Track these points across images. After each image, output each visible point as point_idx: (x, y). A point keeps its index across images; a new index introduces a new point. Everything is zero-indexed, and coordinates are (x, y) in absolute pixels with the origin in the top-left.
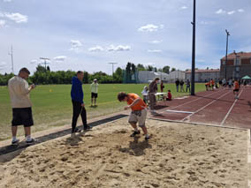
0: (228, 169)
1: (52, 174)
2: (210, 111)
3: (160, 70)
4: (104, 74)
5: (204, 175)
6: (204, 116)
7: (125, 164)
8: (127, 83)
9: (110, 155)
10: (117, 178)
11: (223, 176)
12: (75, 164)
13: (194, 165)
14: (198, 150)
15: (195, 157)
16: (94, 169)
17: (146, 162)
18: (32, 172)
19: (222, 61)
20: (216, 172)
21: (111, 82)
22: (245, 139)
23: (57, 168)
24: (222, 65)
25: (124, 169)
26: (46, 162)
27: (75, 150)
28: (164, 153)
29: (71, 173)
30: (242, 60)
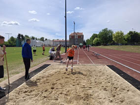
3: (39, 39)
19: (70, 36)
30: (78, 36)
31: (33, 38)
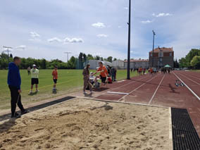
3: (105, 60)
4: (61, 62)
6: (136, 96)
8: (80, 69)
13: (125, 144)
14: (129, 129)
19: (150, 53)
21: (66, 68)
24: (150, 57)
28: (100, 133)
30: (164, 53)
31: (98, 58)
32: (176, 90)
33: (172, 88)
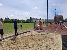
0: (56, 45)
1: (9, 48)
2: (51, 30)
3: (39, 19)
4: (24, 20)
5: (50, 47)
6: (50, 31)
7: (29, 45)
8: (30, 23)
9: (25, 42)
10: (27, 48)
11: (55, 47)
12: (15, 45)
13: (47, 44)
14: (48, 40)
15: (48, 42)
16: (21, 46)
17: (35, 44)
18: (3, 47)
19: (54, 17)
20: (53, 46)
22: (60, 37)
23: (10, 46)
25: (29, 46)
26: (7, 44)
27: (16, 41)
28: (40, 41)
29: (14, 47)
30: (59, 17)
31: (36, 19)
32: (63, 30)
33: (62, 29)
